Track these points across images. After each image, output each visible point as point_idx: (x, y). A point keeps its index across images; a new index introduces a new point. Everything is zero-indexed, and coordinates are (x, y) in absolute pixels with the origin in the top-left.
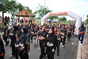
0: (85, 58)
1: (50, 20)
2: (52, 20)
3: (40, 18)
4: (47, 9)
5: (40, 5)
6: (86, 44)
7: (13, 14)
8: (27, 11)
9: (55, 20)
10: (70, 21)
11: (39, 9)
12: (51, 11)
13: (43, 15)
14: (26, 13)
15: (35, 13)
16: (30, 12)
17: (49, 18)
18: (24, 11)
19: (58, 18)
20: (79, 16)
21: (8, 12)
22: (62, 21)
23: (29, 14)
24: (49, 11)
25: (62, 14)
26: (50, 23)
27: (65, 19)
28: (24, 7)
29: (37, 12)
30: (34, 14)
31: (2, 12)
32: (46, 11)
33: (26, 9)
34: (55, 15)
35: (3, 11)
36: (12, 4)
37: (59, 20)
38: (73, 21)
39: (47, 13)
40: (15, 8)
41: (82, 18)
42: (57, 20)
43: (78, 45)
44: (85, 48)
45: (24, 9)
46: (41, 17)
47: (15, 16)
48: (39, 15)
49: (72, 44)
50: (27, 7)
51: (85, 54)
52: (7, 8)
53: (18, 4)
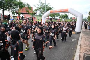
0: (84, 53)
1: (51, 18)
2: (53, 18)
3: (40, 16)
4: (48, 6)
5: (41, 2)
6: (86, 40)
7: (13, 12)
8: (27, 8)
9: (56, 18)
10: (71, 18)
11: (40, 7)
12: (53, 8)
13: (44, 13)
14: (27, 11)
15: (35, 10)
16: (30, 10)
17: (50, 15)
18: (24, 9)
19: (59, 15)
20: (80, 13)
21: (8, 9)
22: (63, 18)
23: (30, 12)
24: (50, 9)
25: (63, 11)
26: (51, 20)
27: (66, 16)
28: (24, 4)
29: (38, 9)
30: (35, 12)
31: (2, 10)
32: (47, 8)
33: (27, 6)
34: (56, 12)
35: (3, 8)
36: (12, 2)
37: (61, 17)
38: (75, 18)
39: (48, 11)
40: (15, 6)
41: (83, 15)
42: (58, 18)
43: (78, 41)
44: (84, 44)
45: (24, 6)
46: (42, 14)
47: (15, 14)
48: (39, 12)
49: (73, 40)
50: (28, 5)
51: (84, 49)
52: (7, 5)
53: (18, 1)
